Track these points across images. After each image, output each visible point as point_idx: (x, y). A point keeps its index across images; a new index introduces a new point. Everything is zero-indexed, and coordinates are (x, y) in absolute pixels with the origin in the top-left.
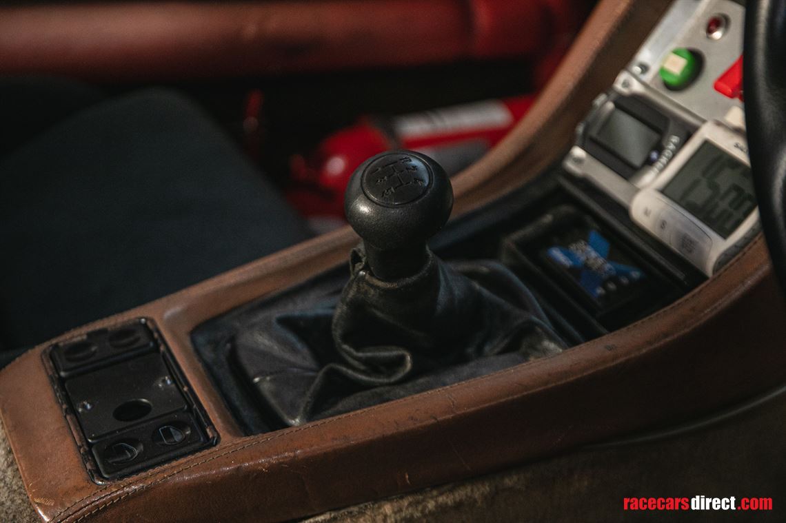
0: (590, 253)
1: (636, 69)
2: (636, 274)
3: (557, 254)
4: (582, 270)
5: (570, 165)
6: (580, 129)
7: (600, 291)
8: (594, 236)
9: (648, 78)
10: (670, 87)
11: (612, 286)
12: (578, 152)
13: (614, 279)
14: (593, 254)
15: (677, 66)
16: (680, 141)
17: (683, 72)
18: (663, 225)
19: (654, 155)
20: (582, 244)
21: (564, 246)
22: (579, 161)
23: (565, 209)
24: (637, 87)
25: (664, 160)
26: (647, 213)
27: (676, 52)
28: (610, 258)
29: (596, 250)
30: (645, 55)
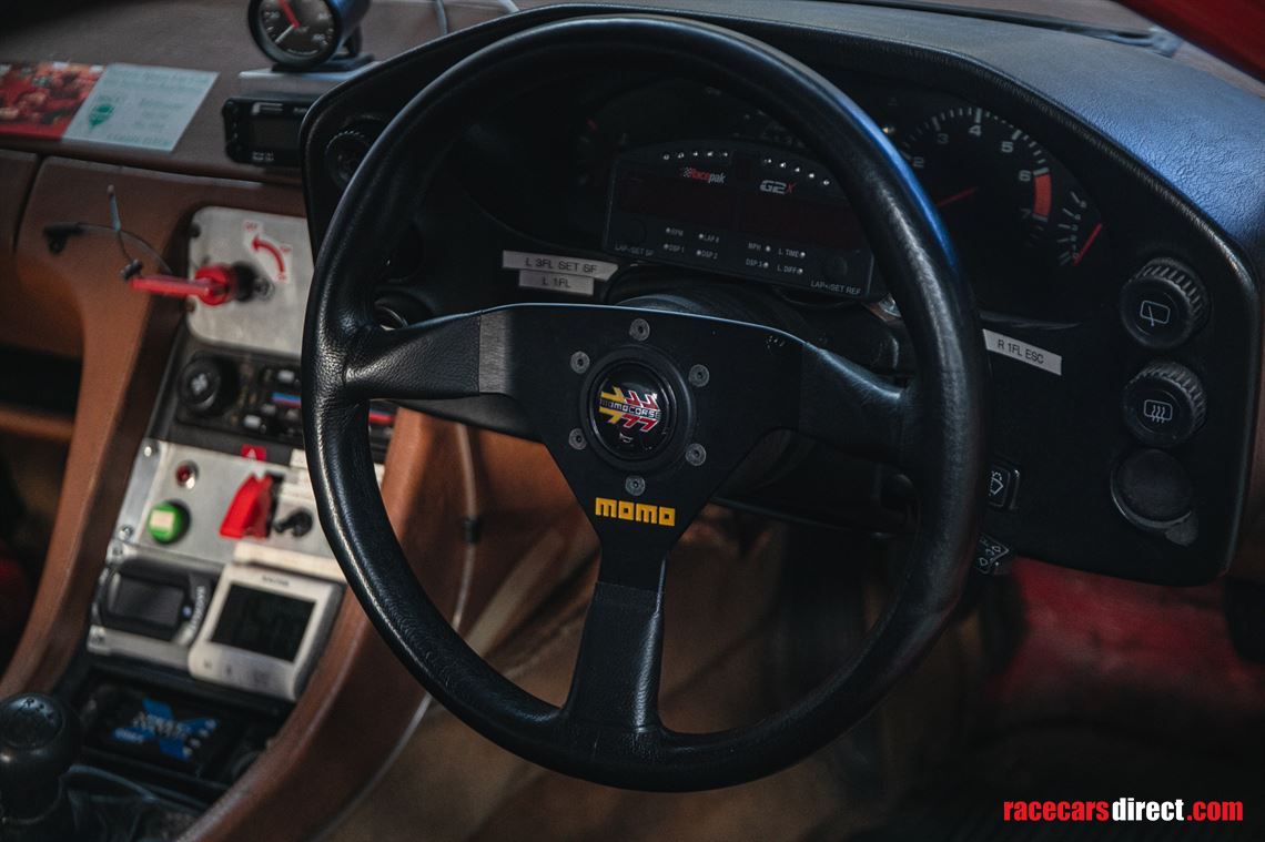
0: (155, 722)
1: (121, 534)
2: (211, 724)
3: (124, 734)
4: (156, 739)
5: (93, 646)
6: (95, 610)
7: (186, 752)
8: (148, 704)
9: (135, 539)
10: (163, 542)
11: (195, 743)
12: (97, 631)
13: (195, 735)
14: (159, 721)
15: (165, 522)
16: (207, 590)
17: (174, 525)
18: (229, 671)
19: (187, 611)
20: (142, 716)
21: (127, 725)
22: (101, 640)
23: (104, 689)
24: (128, 552)
25: (199, 612)
26: (207, 665)
27: (158, 508)
28: (177, 718)
29: (158, 715)
30: (125, 519)
